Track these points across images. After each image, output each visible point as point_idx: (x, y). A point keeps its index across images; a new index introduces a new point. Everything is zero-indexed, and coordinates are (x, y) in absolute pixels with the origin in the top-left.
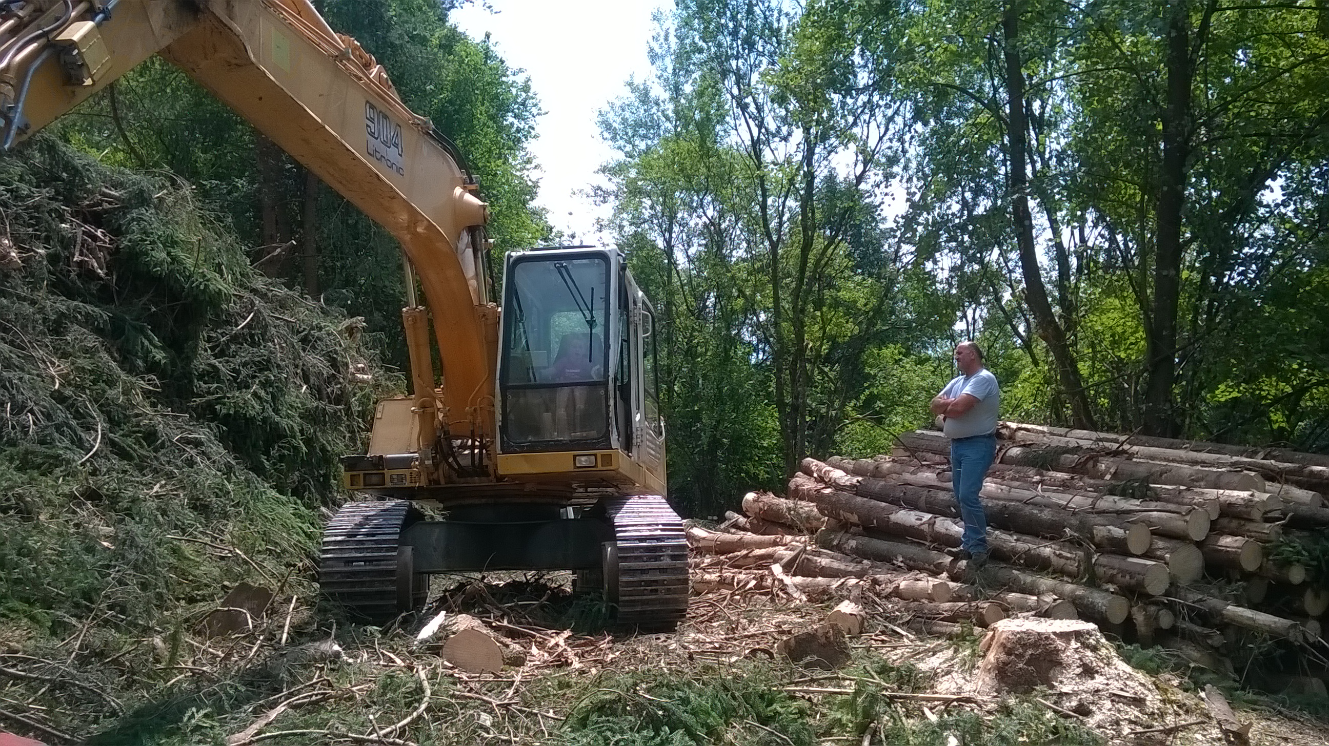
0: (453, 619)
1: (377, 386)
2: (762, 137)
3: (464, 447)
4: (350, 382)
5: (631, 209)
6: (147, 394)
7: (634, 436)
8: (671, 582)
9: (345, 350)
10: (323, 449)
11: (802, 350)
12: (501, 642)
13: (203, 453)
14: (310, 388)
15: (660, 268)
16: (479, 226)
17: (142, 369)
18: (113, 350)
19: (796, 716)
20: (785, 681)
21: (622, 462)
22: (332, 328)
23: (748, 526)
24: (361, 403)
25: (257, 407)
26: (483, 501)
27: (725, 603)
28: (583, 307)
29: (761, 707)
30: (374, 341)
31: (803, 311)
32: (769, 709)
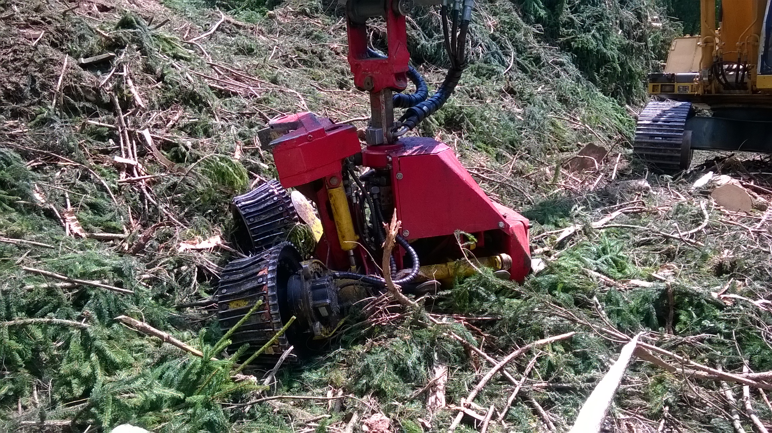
0: (717, 177)
1: (664, 30)
4: (648, 28)
6: (536, 35)
9: (646, 7)
10: (630, 70)
12: (752, 195)
13: (565, 70)
14: (623, 32)
17: (533, 21)
18: (519, 10)
24: (654, 42)
25: (594, 43)
26: (741, 106)
30: (664, 1)
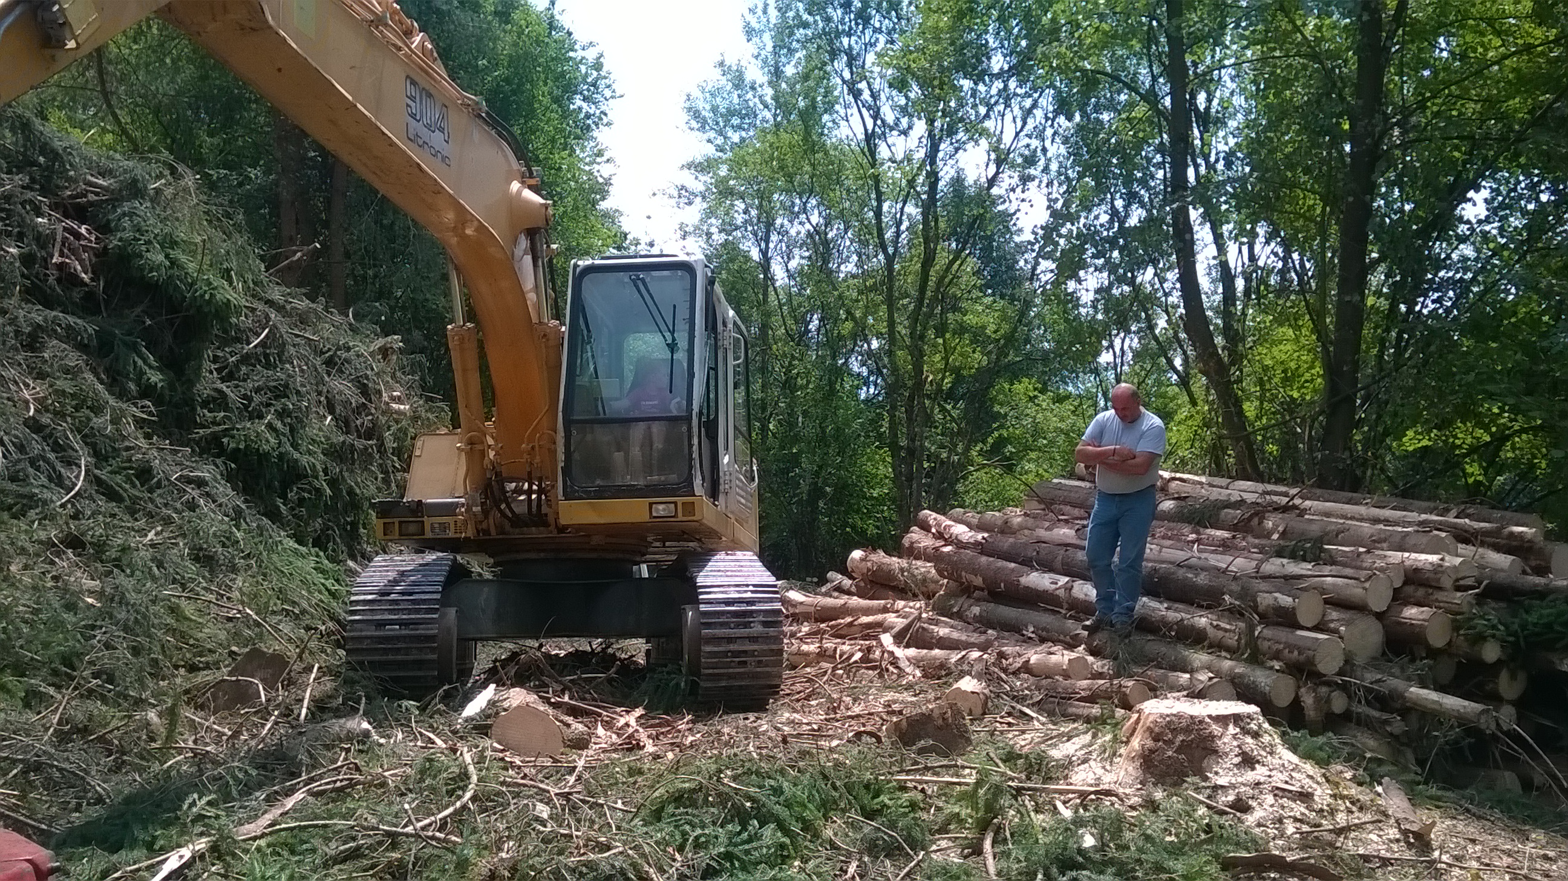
0: (505, 694)
1: (415, 418)
2: (877, 129)
3: (519, 491)
4: (384, 413)
5: (721, 212)
6: (140, 423)
7: (722, 481)
8: (763, 653)
9: (378, 374)
10: (351, 492)
11: (920, 383)
12: (561, 721)
13: (208, 494)
14: (335, 419)
15: (754, 283)
16: (539, 228)
17: (135, 394)
18: (100, 370)
19: (907, 810)
20: (895, 769)
21: (707, 512)
22: (362, 349)
23: (854, 589)
24: (396, 439)
25: (273, 441)
26: (542, 555)
27: (825, 678)
28: (663, 327)
29: (866, 799)
30: (413, 365)
31: (922, 337)
32: (876, 801)
